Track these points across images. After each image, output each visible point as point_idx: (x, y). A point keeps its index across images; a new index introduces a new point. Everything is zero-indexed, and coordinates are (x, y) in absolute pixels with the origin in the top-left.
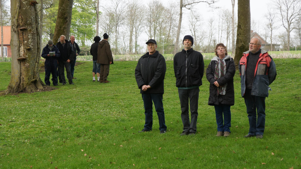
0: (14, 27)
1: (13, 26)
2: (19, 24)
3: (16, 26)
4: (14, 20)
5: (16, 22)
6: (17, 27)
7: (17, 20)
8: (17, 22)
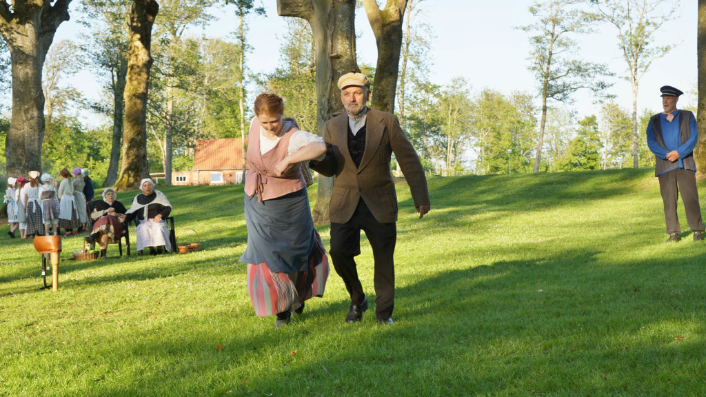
0: (323, 112)
1: (321, 110)
2: (331, 106)
3: (326, 110)
4: (323, 100)
5: (326, 103)
6: (329, 112)
7: (329, 99)
8: (329, 103)
